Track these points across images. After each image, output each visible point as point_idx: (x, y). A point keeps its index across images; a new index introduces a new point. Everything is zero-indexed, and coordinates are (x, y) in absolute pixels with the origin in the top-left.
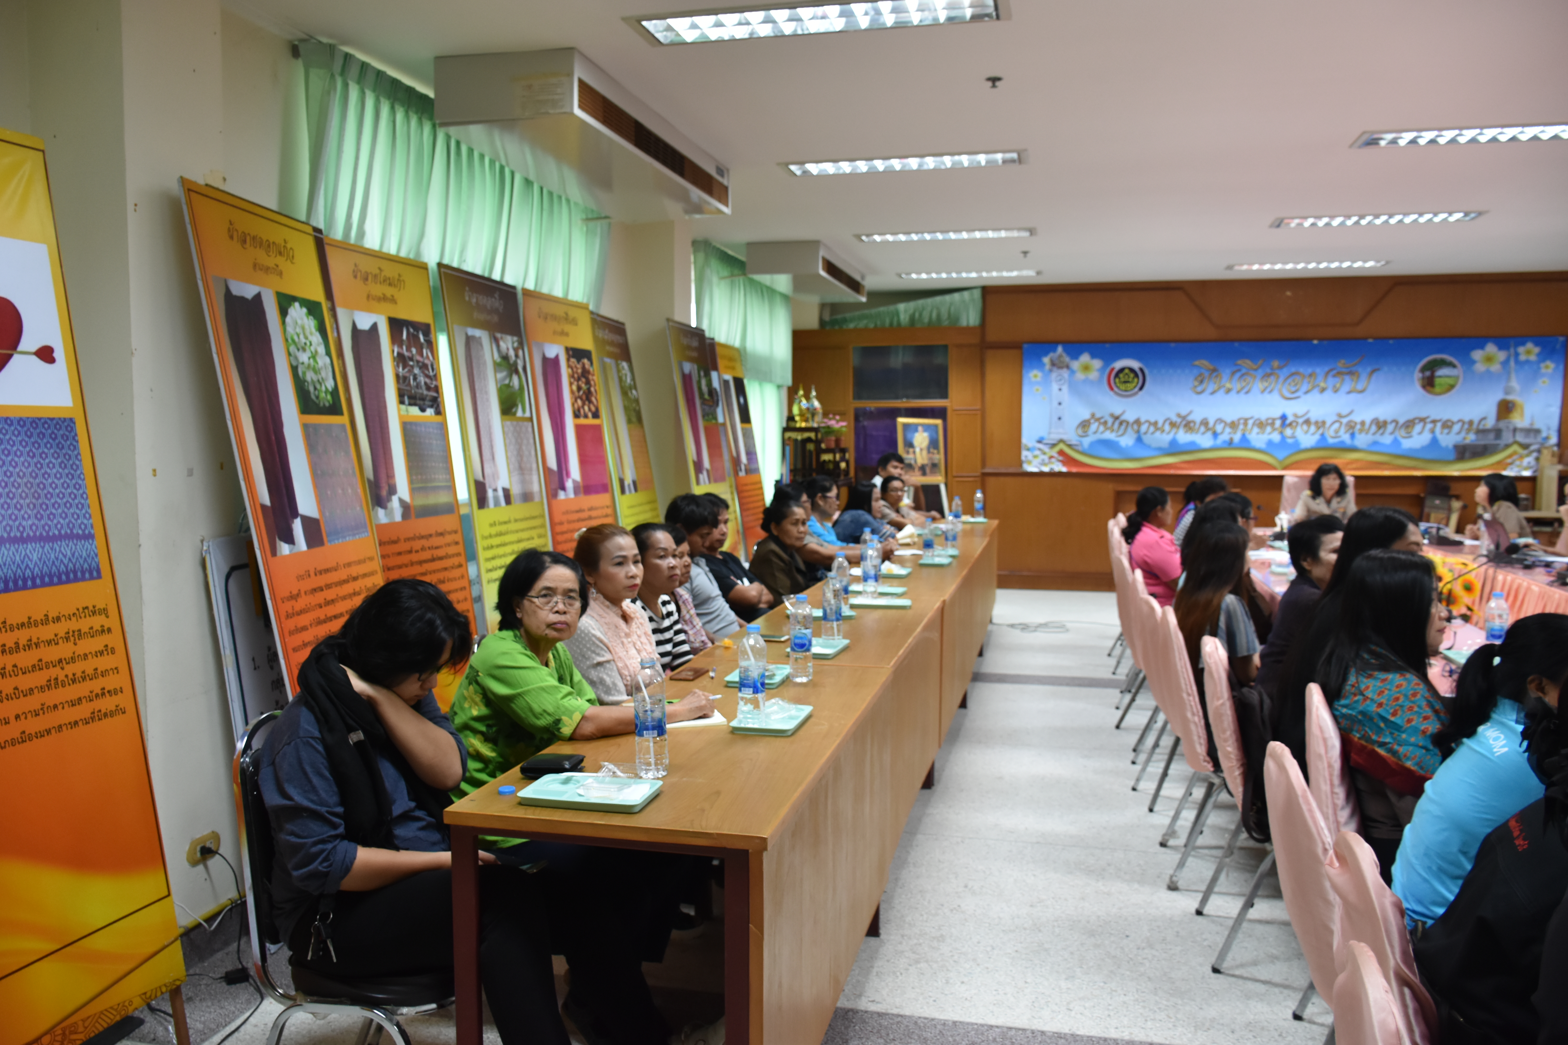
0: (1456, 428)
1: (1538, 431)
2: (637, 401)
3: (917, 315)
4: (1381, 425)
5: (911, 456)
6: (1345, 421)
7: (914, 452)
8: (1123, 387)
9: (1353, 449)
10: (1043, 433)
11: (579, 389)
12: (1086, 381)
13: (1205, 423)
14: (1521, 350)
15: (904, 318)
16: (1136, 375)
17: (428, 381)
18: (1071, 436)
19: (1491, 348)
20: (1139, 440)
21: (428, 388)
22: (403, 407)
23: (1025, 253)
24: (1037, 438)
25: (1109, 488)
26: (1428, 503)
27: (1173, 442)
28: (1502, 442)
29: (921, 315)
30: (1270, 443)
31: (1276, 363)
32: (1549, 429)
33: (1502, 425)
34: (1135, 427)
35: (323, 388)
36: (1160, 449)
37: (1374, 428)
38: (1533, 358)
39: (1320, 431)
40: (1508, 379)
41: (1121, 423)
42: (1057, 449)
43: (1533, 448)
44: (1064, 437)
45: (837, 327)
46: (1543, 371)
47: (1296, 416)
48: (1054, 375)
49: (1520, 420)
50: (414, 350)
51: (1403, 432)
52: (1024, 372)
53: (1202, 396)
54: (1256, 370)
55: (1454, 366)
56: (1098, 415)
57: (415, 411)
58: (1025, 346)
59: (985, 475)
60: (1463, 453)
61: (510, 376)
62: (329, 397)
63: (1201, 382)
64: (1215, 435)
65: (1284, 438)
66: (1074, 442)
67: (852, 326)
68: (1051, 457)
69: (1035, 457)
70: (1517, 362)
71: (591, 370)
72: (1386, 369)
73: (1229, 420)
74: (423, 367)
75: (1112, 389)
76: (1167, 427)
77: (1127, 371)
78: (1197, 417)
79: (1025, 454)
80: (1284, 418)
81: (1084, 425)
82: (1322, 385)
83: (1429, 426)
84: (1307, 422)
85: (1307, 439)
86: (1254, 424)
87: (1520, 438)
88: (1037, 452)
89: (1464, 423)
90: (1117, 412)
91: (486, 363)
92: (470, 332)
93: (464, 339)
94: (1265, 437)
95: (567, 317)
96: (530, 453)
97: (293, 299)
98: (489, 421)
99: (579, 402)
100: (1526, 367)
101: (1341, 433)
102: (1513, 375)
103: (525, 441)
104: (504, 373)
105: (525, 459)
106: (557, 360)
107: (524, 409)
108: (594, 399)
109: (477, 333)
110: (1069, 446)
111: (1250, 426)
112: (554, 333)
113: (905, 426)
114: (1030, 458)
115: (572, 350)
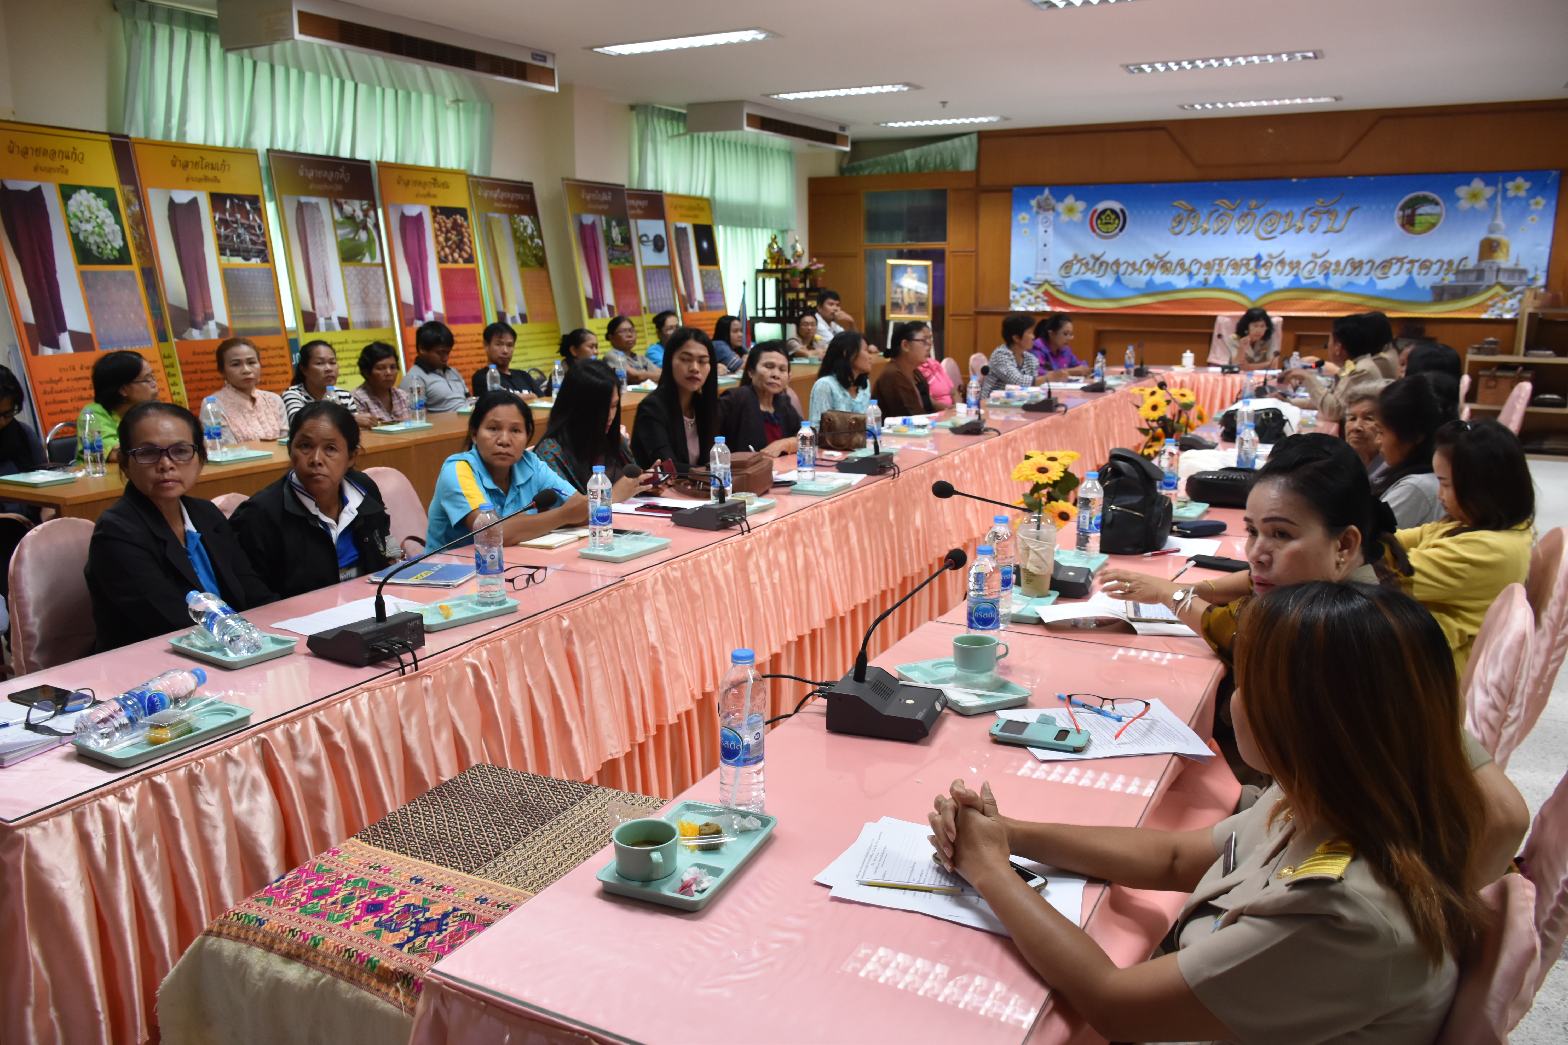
0: (1435, 268)
1: (1524, 272)
2: (542, 248)
3: (923, 161)
4: (1356, 265)
6: (1319, 261)
8: (1104, 228)
9: (1327, 290)
10: (1030, 274)
11: (447, 239)
12: (1070, 223)
13: (1181, 263)
14: (1510, 185)
15: (911, 164)
16: (1117, 217)
17: (254, 238)
18: (1055, 276)
19: (1477, 184)
20: (1118, 280)
21: (253, 243)
22: (224, 258)
23: (944, 103)
24: (1024, 279)
25: (1091, 327)
27: (1150, 283)
28: (1484, 283)
29: (926, 161)
30: (1244, 284)
31: (1253, 203)
32: (1536, 269)
34: (1114, 268)
35: (109, 246)
36: (1137, 289)
37: (1349, 269)
38: (1522, 194)
39: (1294, 272)
40: (1494, 217)
41: (1101, 265)
42: (1042, 289)
43: (1516, 289)
44: (1049, 278)
45: (854, 174)
46: (1533, 207)
47: (1270, 256)
48: (1040, 218)
49: (1504, 261)
50: (239, 216)
51: (1379, 273)
52: (1013, 214)
53: (1180, 236)
54: (1233, 210)
55: (1437, 204)
56: (1080, 257)
57: (238, 261)
58: (1015, 189)
59: (977, 314)
60: (1441, 294)
61: (357, 232)
62: (115, 253)
63: (1180, 223)
64: (1191, 275)
65: (1257, 278)
66: (1057, 283)
67: (867, 172)
68: (1037, 297)
69: (1022, 297)
70: (1505, 198)
71: (465, 224)
72: (1365, 207)
73: (1204, 261)
74: (249, 228)
75: (1094, 231)
76: (1144, 268)
77: (1108, 212)
78: (1173, 258)
79: (1012, 293)
80: (1258, 258)
81: (1067, 266)
82: (1299, 224)
83: (1406, 266)
84: (1282, 262)
85: (1280, 279)
86: (1228, 265)
87: (1503, 279)
88: (1024, 293)
89: (1443, 263)
90: (1098, 253)
91: (323, 222)
92: (303, 199)
93: (295, 205)
94: (1239, 278)
95: (435, 182)
96: (379, 291)
97: (80, 188)
98: (324, 267)
99: (447, 250)
100: (1514, 204)
101: (1316, 273)
102: (1499, 212)
103: (372, 282)
104: (348, 230)
105: (371, 295)
106: (419, 217)
107: (373, 257)
108: (466, 248)
109: (313, 200)
110: (1054, 286)
111: (1224, 267)
112: (417, 195)
113: (894, 267)
114: (1018, 297)
115: (440, 208)
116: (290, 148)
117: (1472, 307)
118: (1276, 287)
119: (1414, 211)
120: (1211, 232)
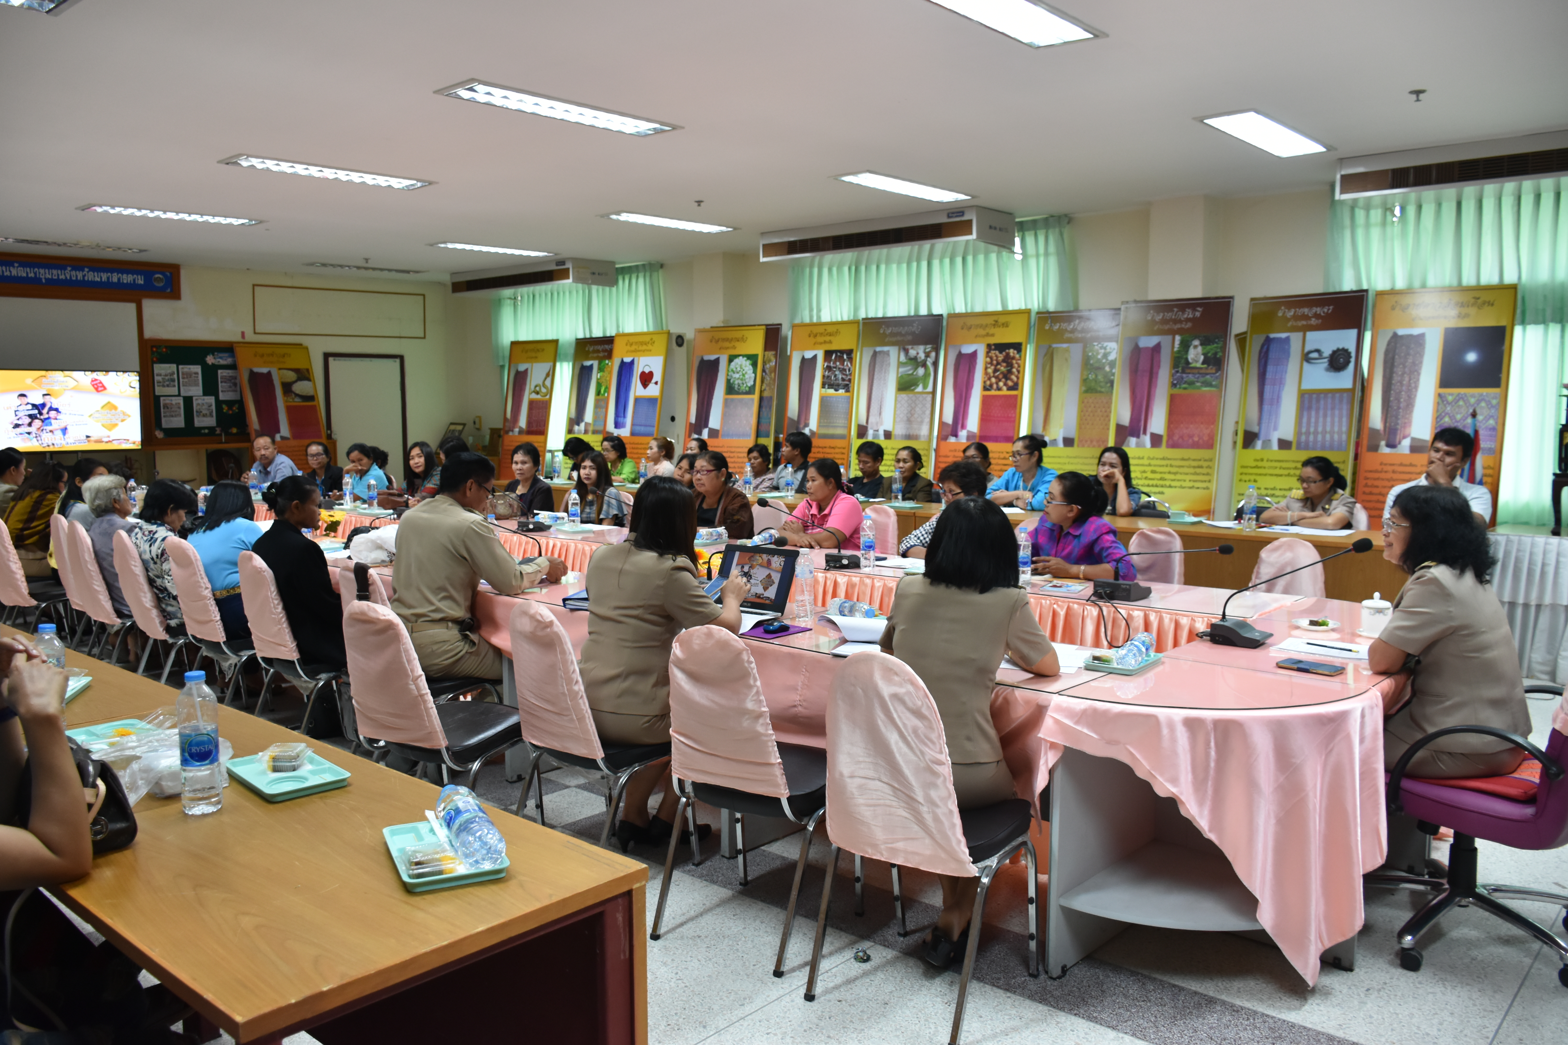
11: (995, 371)
17: (844, 377)
21: (843, 380)
22: (824, 390)
35: (745, 385)
50: (838, 363)
57: (831, 391)
61: (916, 369)
62: (747, 389)
71: (1017, 356)
74: (842, 370)
91: (889, 364)
92: (878, 349)
93: (871, 353)
95: (996, 324)
96: (924, 413)
97: (739, 356)
98: (882, 395)
99: (993, 380)
103: (920, 406)
104: (909, 368)
105: (916, 416)
106: (974, 354)
107: (925, 387)
108: (1014, 377)
109: (886, 349)
112: (976, 336)
115: (995, 345)
116: (880, 315)
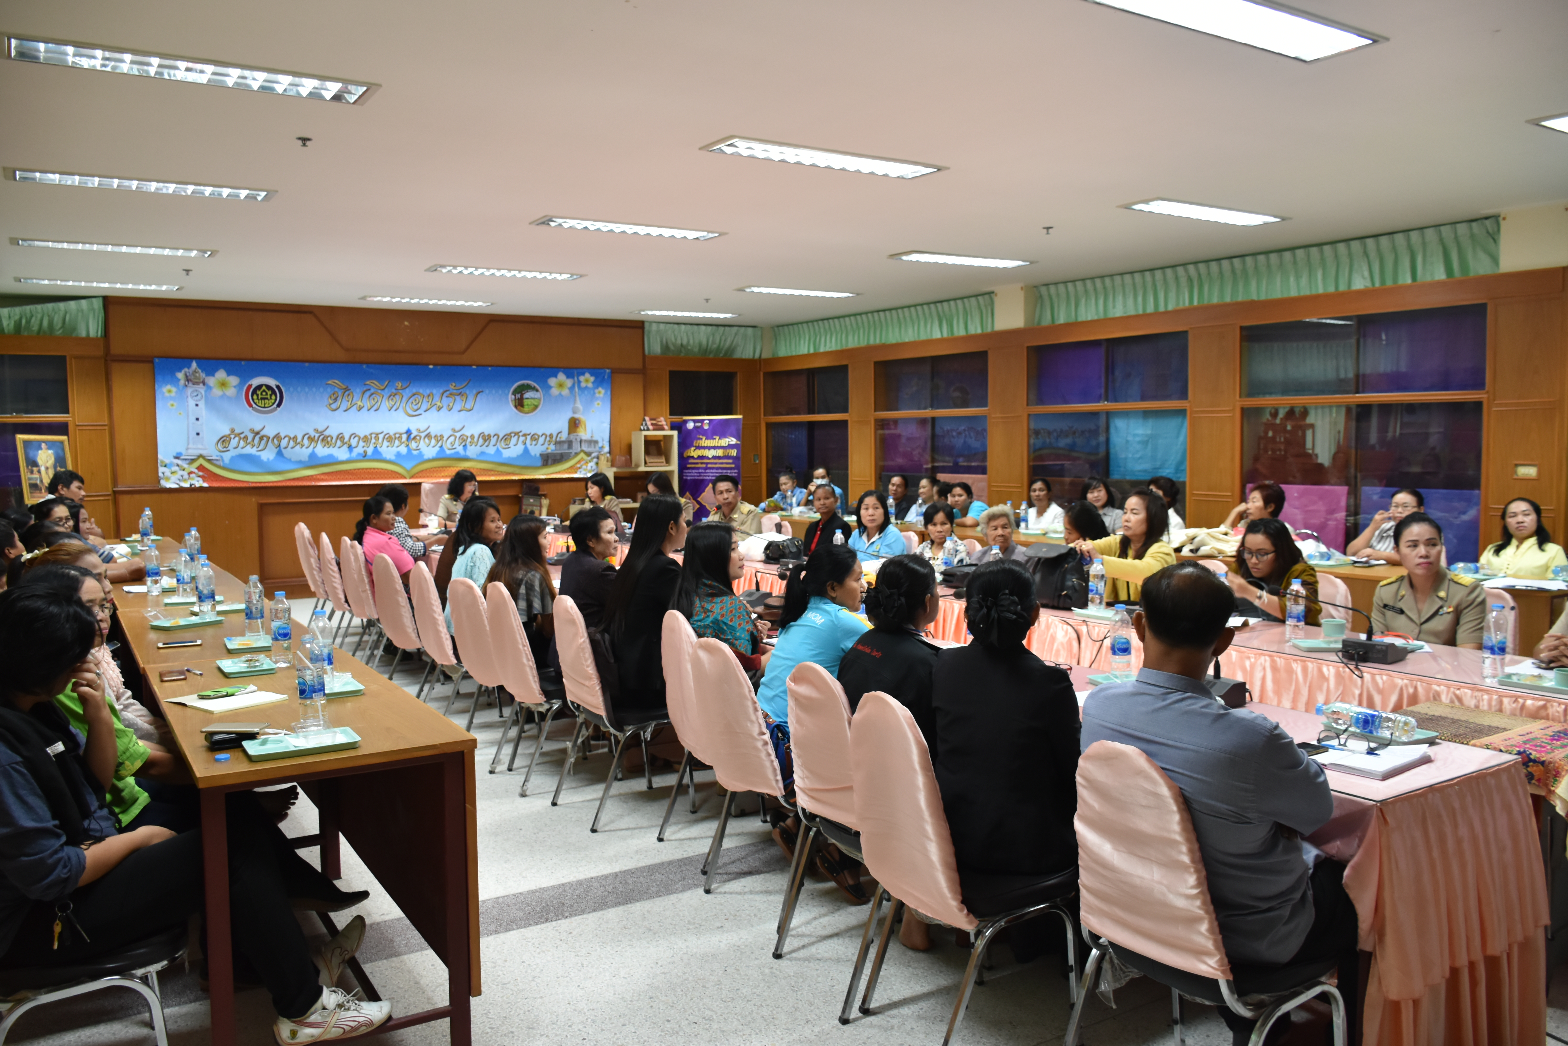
0: (541, 440)
1: (596, 442)
3: (24, 322)
4: (486, 438)
5: (36, 476)
6: (458, 435)
7: (39, 472)
9: (466, 459)
10: (180, 449)
12: (224, 396)
13: (340, 437)
14: (582, 378)
16: (274, 392)
18: (211, 451)
19: (561, 377)
20: (280, 454)
23: (188, 271)
24: (174, 454)
25: (253, 501)
26: (525, 501)
27: (313, 455)
28: (573, 451)
29: (28, 322)
30: (398, 455)
31: (399, 385)
32: (603, 440)
33: (572, 437)
34: (276, 442)
36: (300, 462)
37: (481, 441)
38: (590, 385)
39: (439, 444)
40: (575, 401)
41: (261, 439)
42: (197, 464)
43: (593, 455)
44: (204, 453)
46: (597, 395)
47: (418, 430)
48: (189, 391)
49: (584, 434)
51: (503, 444)
52: (157, 386)
53: (337, 413)
54: (383, 389)
55: (537, 391)
56: (237, 431)
58: (157, 360)
59: (115, 492)
60: (548, 460)
63: (336, 400)
64: (350, 447)
65: (409, 450)
66: (214, 457)
68: (190, 473)
69: (173, 473)
70: (580, 387)
72: (487, 391)
73: (362, 435)
75: (250, 406)
76: (306, 442)
77: (264, 388)
78: (333, 432)
79: (161, 469)
80: (409, 432)
81: (224, 440)
82: (439, 404)
83: (522, 439)
84: (428, 436)
85: (429, 451)
86: (384, 438)
87: (585, 447)
88: (176, 468)
89: (546, 436)
90: (257, 428)
94: (394, 450)
100: (586, 392)
101: (456, 445)
102: (578, 398)
110: (209, 461)
111: (380, 440)
113: (26, 443)
114: (168, 473)
117: (568, 469)
118: (426, 457)
119: (522, 395)
120: (365, 409)
